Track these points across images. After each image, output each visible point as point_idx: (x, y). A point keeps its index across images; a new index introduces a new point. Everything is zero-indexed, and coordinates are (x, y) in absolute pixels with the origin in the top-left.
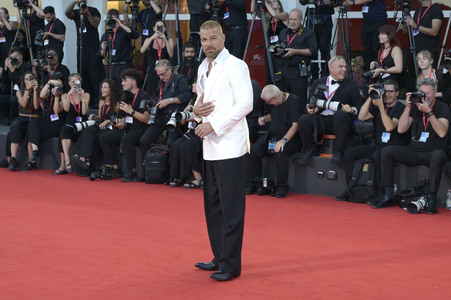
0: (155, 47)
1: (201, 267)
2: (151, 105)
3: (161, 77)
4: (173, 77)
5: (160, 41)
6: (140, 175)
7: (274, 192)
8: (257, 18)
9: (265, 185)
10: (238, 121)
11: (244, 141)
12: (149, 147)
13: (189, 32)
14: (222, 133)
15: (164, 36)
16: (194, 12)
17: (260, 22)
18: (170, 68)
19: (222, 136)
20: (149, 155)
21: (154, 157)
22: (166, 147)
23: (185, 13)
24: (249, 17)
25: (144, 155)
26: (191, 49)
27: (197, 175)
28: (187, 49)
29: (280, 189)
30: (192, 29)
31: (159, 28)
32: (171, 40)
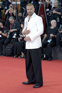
0: (10, 12)
1: (24, 83)
2: (8, 32)
3: (11, 22)
4: (15, 22)
5: (11, 11)
6: (4, 54)
7: (48, 59)
8: (42, 3)
9: (45, 57)
10: (38, 36)
11: (40, 43)
12: (7, 45)
13: (20, 8)
14: (33, 40)
15: (13, 9)
16: (22, 1)
17: (43, 5)
18: (14, 19)
19: (33, 41)
20: (7, 47)
21: (9, 48)
22: (12, 45)
23: (19, 1)
24: (39, 3)
25: (5, 47)
26: (20, 13)
27: (23, 54)
28: (19, 13)
29: (49, 58)
30: (21, 7)
31: (11, 6)
32: (15, 10)
